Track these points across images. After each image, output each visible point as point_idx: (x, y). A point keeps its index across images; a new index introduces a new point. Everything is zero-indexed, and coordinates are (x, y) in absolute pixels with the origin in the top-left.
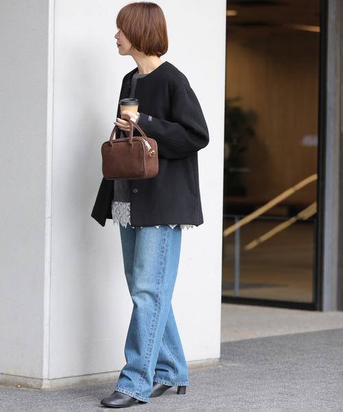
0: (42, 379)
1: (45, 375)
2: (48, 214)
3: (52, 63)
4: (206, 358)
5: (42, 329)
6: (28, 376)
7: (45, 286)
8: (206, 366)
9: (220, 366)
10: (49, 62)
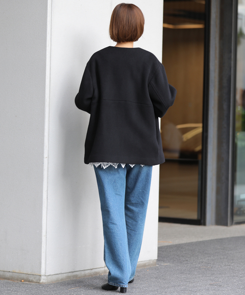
0: (40, 276)
1: (43, 273)
2: (46, 155)
3: (50, 45)
4: (148, 259)
5: (41, 239)
6: (29, 273)
7: (43, 208)
8: (149, 265)
9: (157, 265)
10: (47, 45)
